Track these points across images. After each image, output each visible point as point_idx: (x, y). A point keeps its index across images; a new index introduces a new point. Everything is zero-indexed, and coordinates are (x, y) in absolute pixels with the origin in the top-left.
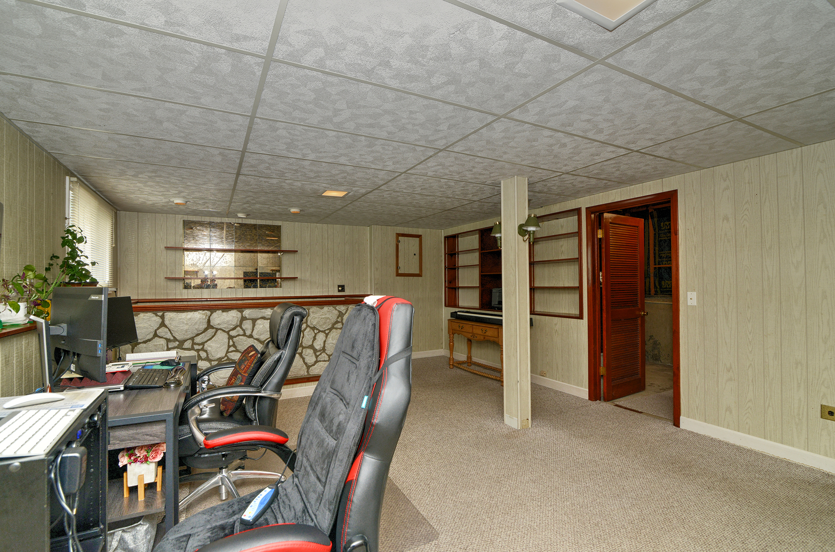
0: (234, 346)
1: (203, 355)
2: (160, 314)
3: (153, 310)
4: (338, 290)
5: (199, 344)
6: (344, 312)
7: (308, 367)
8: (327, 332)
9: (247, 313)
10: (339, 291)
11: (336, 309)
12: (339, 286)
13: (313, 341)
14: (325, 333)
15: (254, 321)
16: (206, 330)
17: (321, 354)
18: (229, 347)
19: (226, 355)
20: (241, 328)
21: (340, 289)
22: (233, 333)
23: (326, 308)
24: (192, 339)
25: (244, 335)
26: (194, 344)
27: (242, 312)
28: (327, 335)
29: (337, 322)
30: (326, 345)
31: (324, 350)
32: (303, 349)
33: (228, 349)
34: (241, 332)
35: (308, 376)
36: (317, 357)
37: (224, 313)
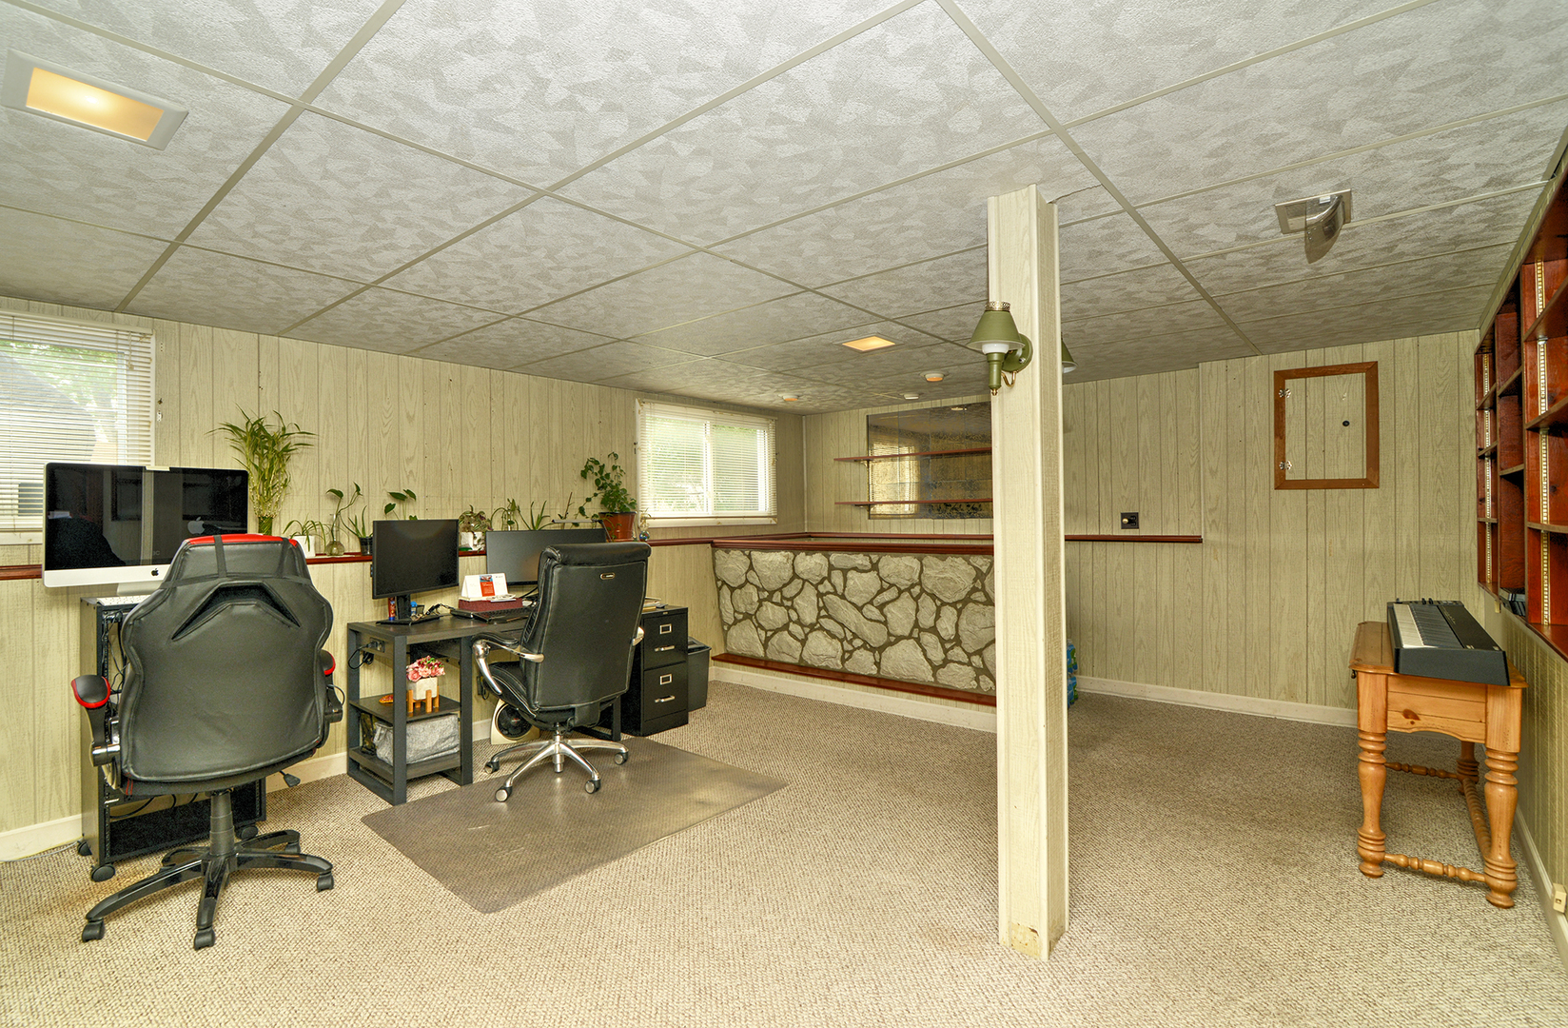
0: (825, 608)
1: (794, 616)
2: (747, 552)
3: (741, 548)
4: (1122, 523)
5: (788, 599)
6: (984, 569)
7: (935, 669)
8: (959, 606)
9: (834, 556)
10: (1124, 526)
11: (969, 564)
12: (1123, 516)
13: (936, 620)
14: (956, 608)
15: (845, 571)
16: (791, 580)
17: (952, 648)
18: (820, 609)
19: (818, 622)
20: (830, 582)
21: (1126, 520)
22: (821, 588)
23: (951, 559)
24: (780, 590)
25: (835, 593)
26: (783, 597)
27: (828, 557)
28: (959, 612)
29: (974, 590)
30: (960, 633)
31: (957, 641)
32: (920, 632)
33: (819, 613)
34: (830, 588)
35: (934, 685)
36: (946, 651)
37: (808, 557)
